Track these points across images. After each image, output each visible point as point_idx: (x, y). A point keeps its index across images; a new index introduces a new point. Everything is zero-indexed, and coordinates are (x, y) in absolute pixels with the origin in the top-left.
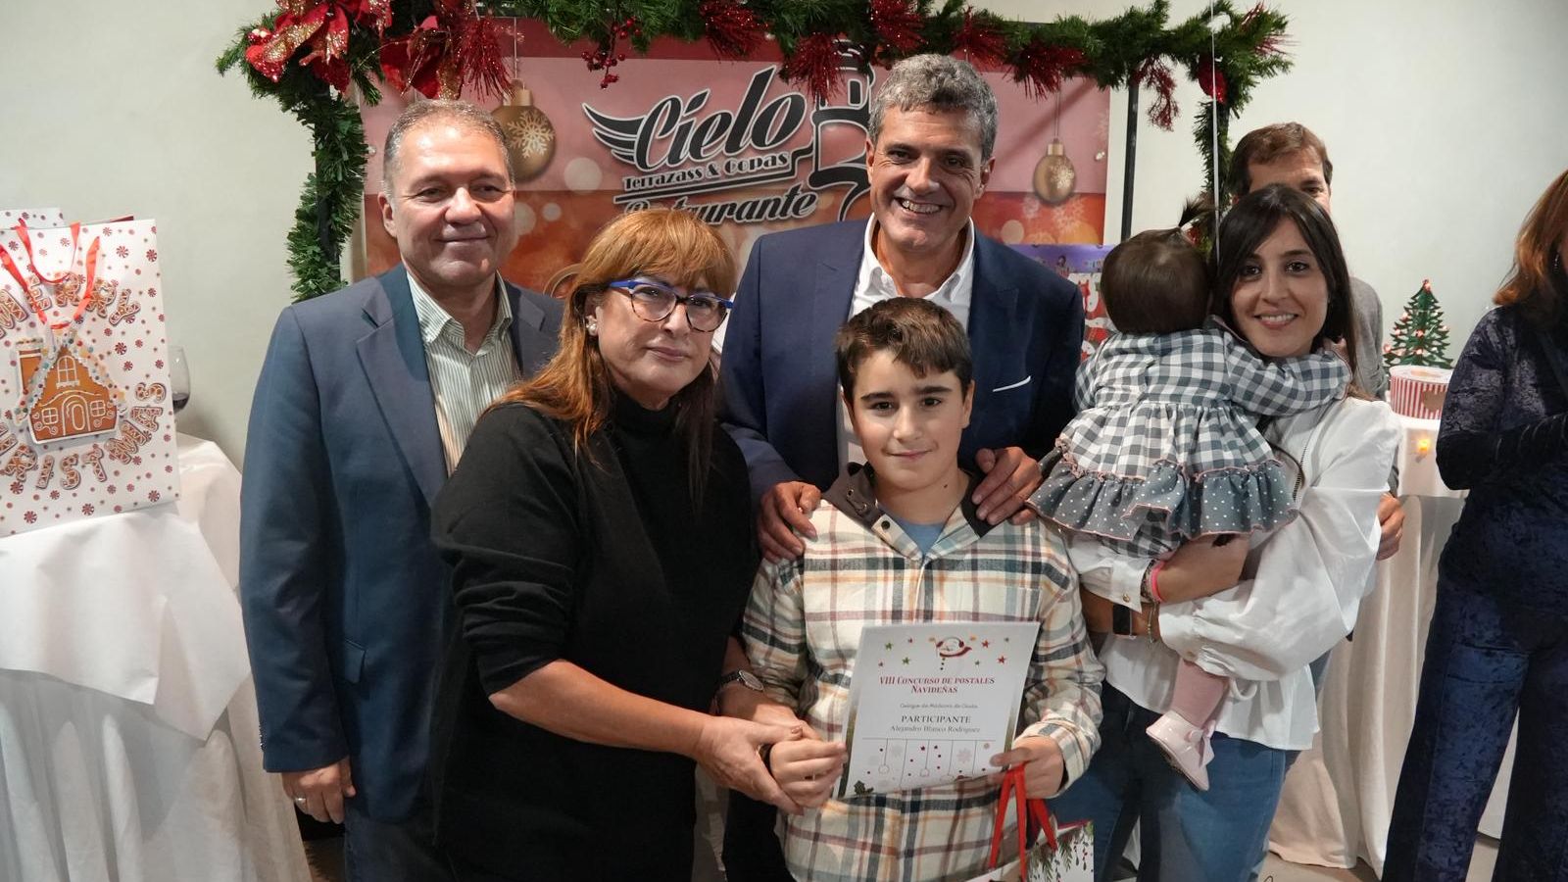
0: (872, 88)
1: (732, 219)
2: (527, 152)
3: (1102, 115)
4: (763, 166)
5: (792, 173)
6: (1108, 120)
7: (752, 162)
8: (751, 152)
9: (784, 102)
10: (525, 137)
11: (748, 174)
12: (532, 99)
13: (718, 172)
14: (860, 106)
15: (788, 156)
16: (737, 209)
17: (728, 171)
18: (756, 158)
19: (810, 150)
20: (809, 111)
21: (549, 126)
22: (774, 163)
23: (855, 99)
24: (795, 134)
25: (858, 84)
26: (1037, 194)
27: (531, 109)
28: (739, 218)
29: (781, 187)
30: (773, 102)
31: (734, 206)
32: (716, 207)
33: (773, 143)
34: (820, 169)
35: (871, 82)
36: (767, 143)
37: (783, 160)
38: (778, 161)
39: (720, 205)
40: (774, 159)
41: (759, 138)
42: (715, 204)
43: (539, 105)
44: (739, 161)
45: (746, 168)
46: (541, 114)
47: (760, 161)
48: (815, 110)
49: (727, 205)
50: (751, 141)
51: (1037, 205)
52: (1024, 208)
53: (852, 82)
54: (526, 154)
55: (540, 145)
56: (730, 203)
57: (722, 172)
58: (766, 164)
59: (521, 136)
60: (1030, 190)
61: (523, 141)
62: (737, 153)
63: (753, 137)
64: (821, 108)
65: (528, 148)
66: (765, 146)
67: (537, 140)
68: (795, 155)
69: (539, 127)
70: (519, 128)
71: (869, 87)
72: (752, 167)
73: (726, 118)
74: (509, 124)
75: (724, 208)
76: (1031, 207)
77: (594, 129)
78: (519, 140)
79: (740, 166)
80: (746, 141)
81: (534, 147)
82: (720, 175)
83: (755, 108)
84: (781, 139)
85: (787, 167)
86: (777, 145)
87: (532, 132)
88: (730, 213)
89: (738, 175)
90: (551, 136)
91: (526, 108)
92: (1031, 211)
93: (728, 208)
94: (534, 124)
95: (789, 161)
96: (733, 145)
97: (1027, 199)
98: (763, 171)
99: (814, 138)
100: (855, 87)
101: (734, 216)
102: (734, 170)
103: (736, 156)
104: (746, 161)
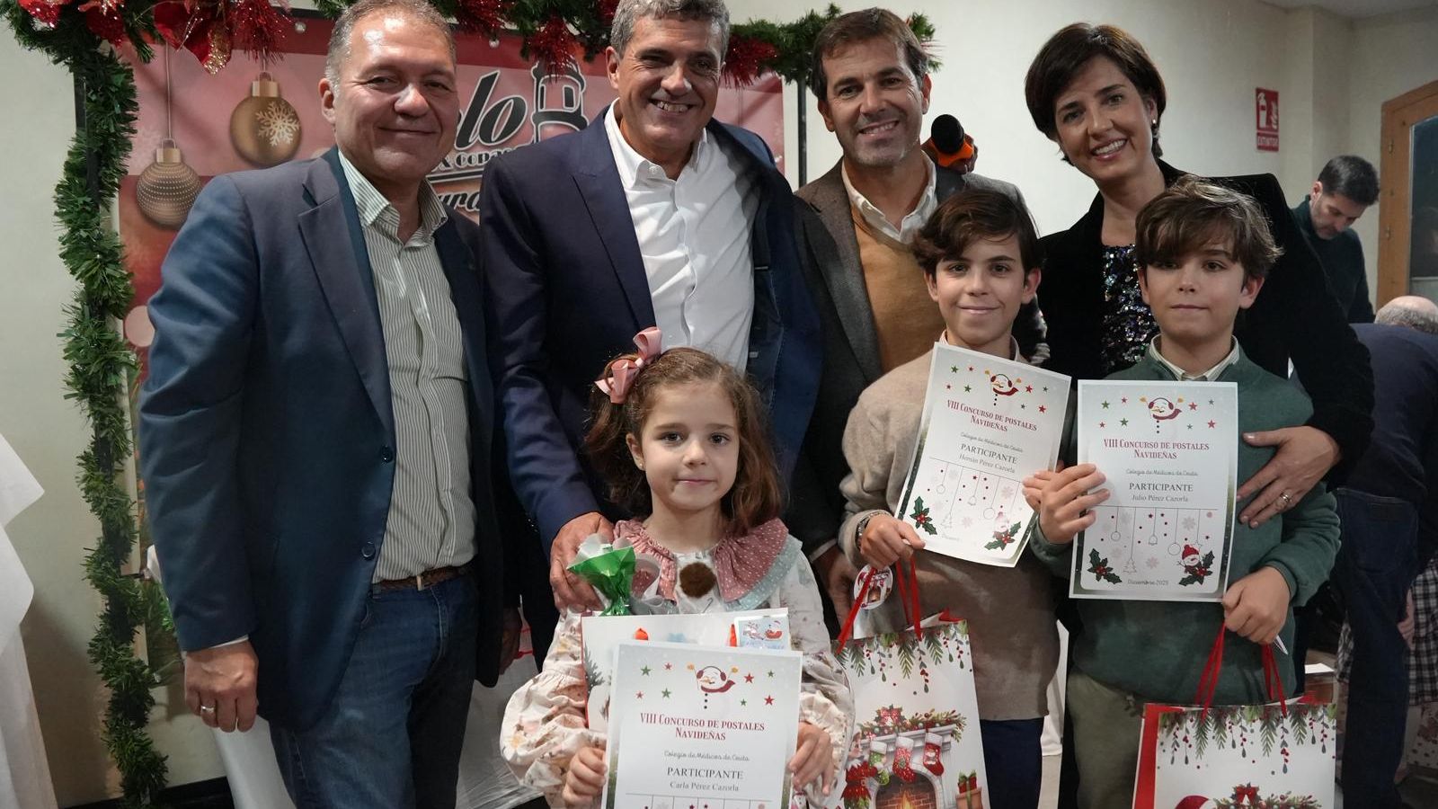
0: (584, 94)
1: (464, 208)
2: (275, 141)
3: (777, 124)
6: (782, 129)
7: (480, 156)
8: (478, 148)
9: (508, 103)
10: (273, 127)
12: (279, 90)
13: (450, 164)
14: (573, 109)
16: (467, 200)
17: (459, 163)
18: (483, 152)
20: (530, 112)
21: (295, 117)
23: (569, 103)
24: (515, 134)
25: (572, 90)
27: (279, 100)
28: (470, 207)
30: (496, 103)
31: (465, 196)
32: (449, 196)
33: (499, 139)
35: (582, 88)
36: (493, 139)
39: (453, 195)
41: (486, 134)
42: (448, 194)
43: (285, 97)
44: (468, 156)
45: (475, 162)
46: (287, 105)
47: (487, 156)
48: (535, 111)
50: (479, 138)
53: (566, 88)
54: (273, 143)
55: (286, 134)
56: (461, 193)
57: (454, 164)
59: (270, 125)
61: (271, 130)
62: (468, 147)
63: (481, 134)
64: (540, 110)
65: (275, 137)
66: (491, 142)
67: (283, 130)
69: (286, 117)
70: (268, 118)
71: (581, 93)
72: (480, 161)
74: (257, 114)
75: (456, 197)
78: (267, 129)
79: (470, 160)
80: (475, 137)
81: (281, 136)
82: (452, 167)
83: (480, 110)
84: (506, 136)
86: (504, 140)
87: (280, 122)
88: (462, 202)
89: (468, 168)
90: (297, 126)
91: (273, 99)
93: (460, 197)
94: (281, 114)
99: (534, 136)
100: (569, 94)
101: (465, 205)
102: (465, 164)
103: (466, 151)
104: (475, 155)
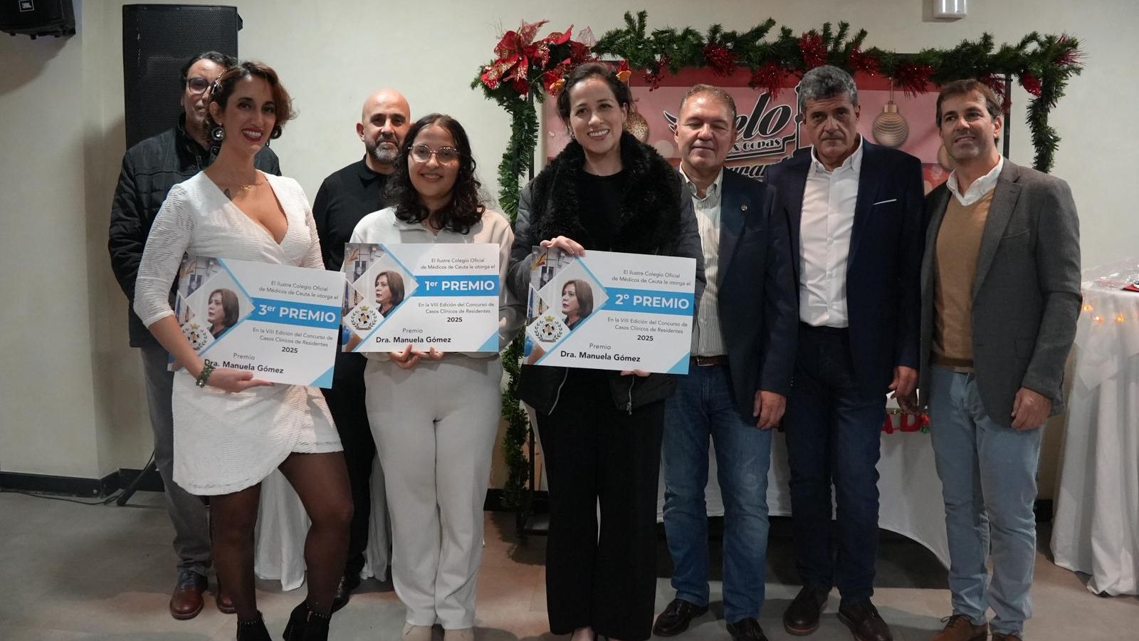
4: (765, 146)
5: (783, 150)
7: (759, 143)
8: (759, 138)
9: (778, 110)
11: (756, 150)
15: (780, 140)
16: (750, 171)
17: (745, 148)
18: (761, 141)
19: (793, 137)
20: (793, 115)
21: (645, 123)
22: (772, 145)
24: (782, 130)
26: (940, 165)
27: (636, 113)
28: (751, 174)
29: (778, 158)
30: (772, 110)
31: (748, 168)
33: (772, 133)
34: (799, 148)
37: (777, 142)
38: (775, 143)
39: (740, 168)
40: (772, 142)
41: (763, 130)
43: (641, 112)
44: (751, 143)
45: (756, 147)
46: (641, 116)
47: (764, 143)
48: (797, 114)
49: (744, 168)
50: (758, 132)
51: (941, 172)
52: (932, 173)
55: (641, 132)
56: (745, 166)
58: (767, 145)
60: (936, 162)
62: (750, 138)
63: (759, 130)
66: (767, 134)
67: (639, 129)
68: (785, 140)
69: (641, 123)
72: (759, 146)
73: (744, 119)
76: (936, 173)
77: (669, 125)
79: (752, 146)
80: (756, 132)
82: (740, 150)
83: (761, 112)
84: (777, 131)
85: (780, 147)
86: (774, 134)
87: (636, 126)
88: (746, 172)
89: (750, 151)
90: (647, 127)
92: (937, 175)
94: (638, 122)
95: (781, 143)
96: (748, 134)
97: (934, 168)
98: (765, 148)
99: (796, 131)
101: (748, 174)
102: (749, 148)
103: (749, 140)
104: (756, 143)
